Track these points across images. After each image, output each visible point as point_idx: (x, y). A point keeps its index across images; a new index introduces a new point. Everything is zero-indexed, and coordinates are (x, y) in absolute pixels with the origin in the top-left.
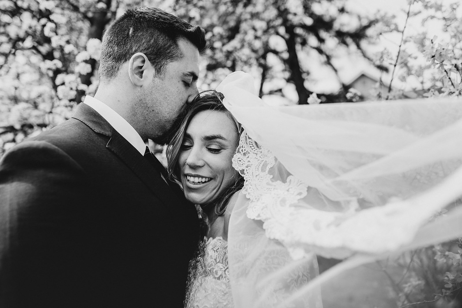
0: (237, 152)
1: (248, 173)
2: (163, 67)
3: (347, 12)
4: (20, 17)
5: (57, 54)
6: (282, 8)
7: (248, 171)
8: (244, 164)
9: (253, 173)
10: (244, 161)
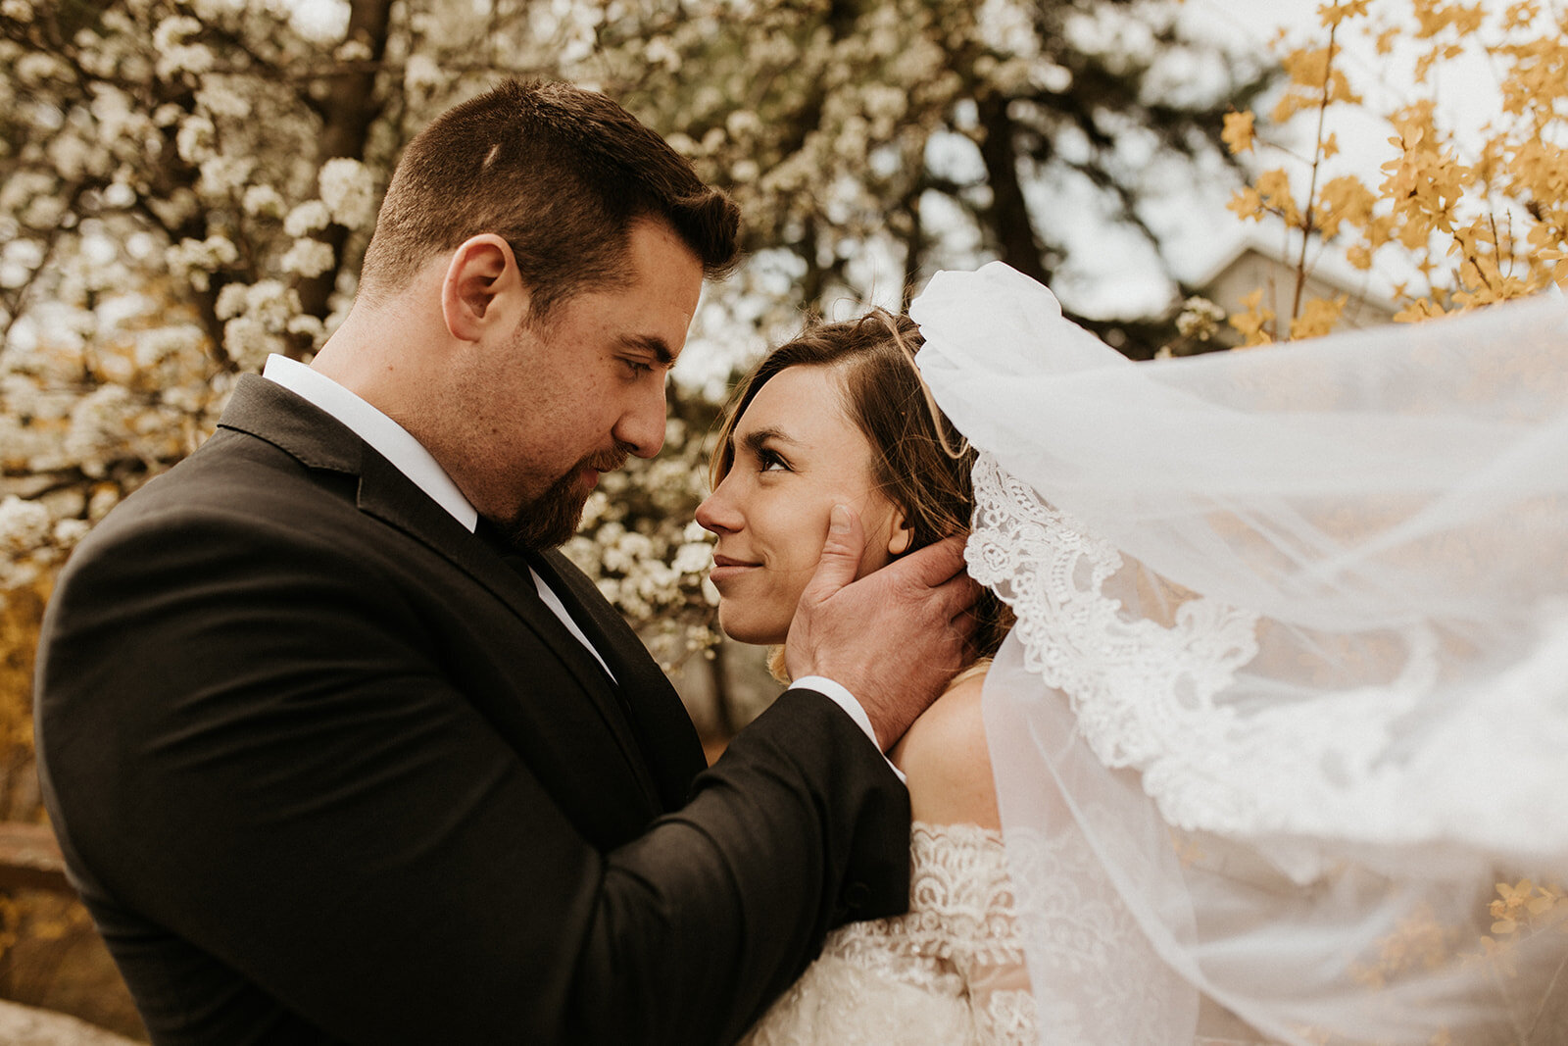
0: (978, 527)
1: (1025, 592)
2: (556, 301)
3: (1186, 43)
4: (89, 109)
5: (217, 221)
6: (956, 40)
7: (1026, 586)
8: (1008, 562)
9: (1046, 594)
10: (1006, 552)
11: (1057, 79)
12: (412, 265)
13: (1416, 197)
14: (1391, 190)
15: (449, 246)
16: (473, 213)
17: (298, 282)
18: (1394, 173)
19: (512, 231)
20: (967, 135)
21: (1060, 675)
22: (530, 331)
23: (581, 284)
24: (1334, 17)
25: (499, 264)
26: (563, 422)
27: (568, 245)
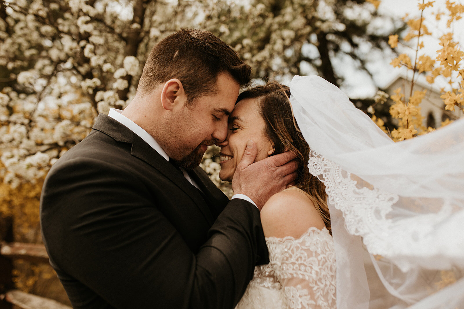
0: (311, 157)
1: (327, 178)
2: (195, 99)
3: (380, 16)
4: (60, 41)
5: (95, 73)
6: (310, 16)
7: (328, 176)
8: (321, 169)
9: (334, 179)
10: (320, 165)
11: (341, 27)
12: (152, 87)
13: (447, 61)
14: (439, 59)
15: (163, 82)
16: (170, 72)
17: (118, 91)
18: (440, 53)
19: (182, 77)
20: (314, 44)
21: (340, 206)
22: (187, 107)
23: (202, 94)
24: (423, 7)
25: (178, 87)
26: (197, 134)
27: (198, 82)
